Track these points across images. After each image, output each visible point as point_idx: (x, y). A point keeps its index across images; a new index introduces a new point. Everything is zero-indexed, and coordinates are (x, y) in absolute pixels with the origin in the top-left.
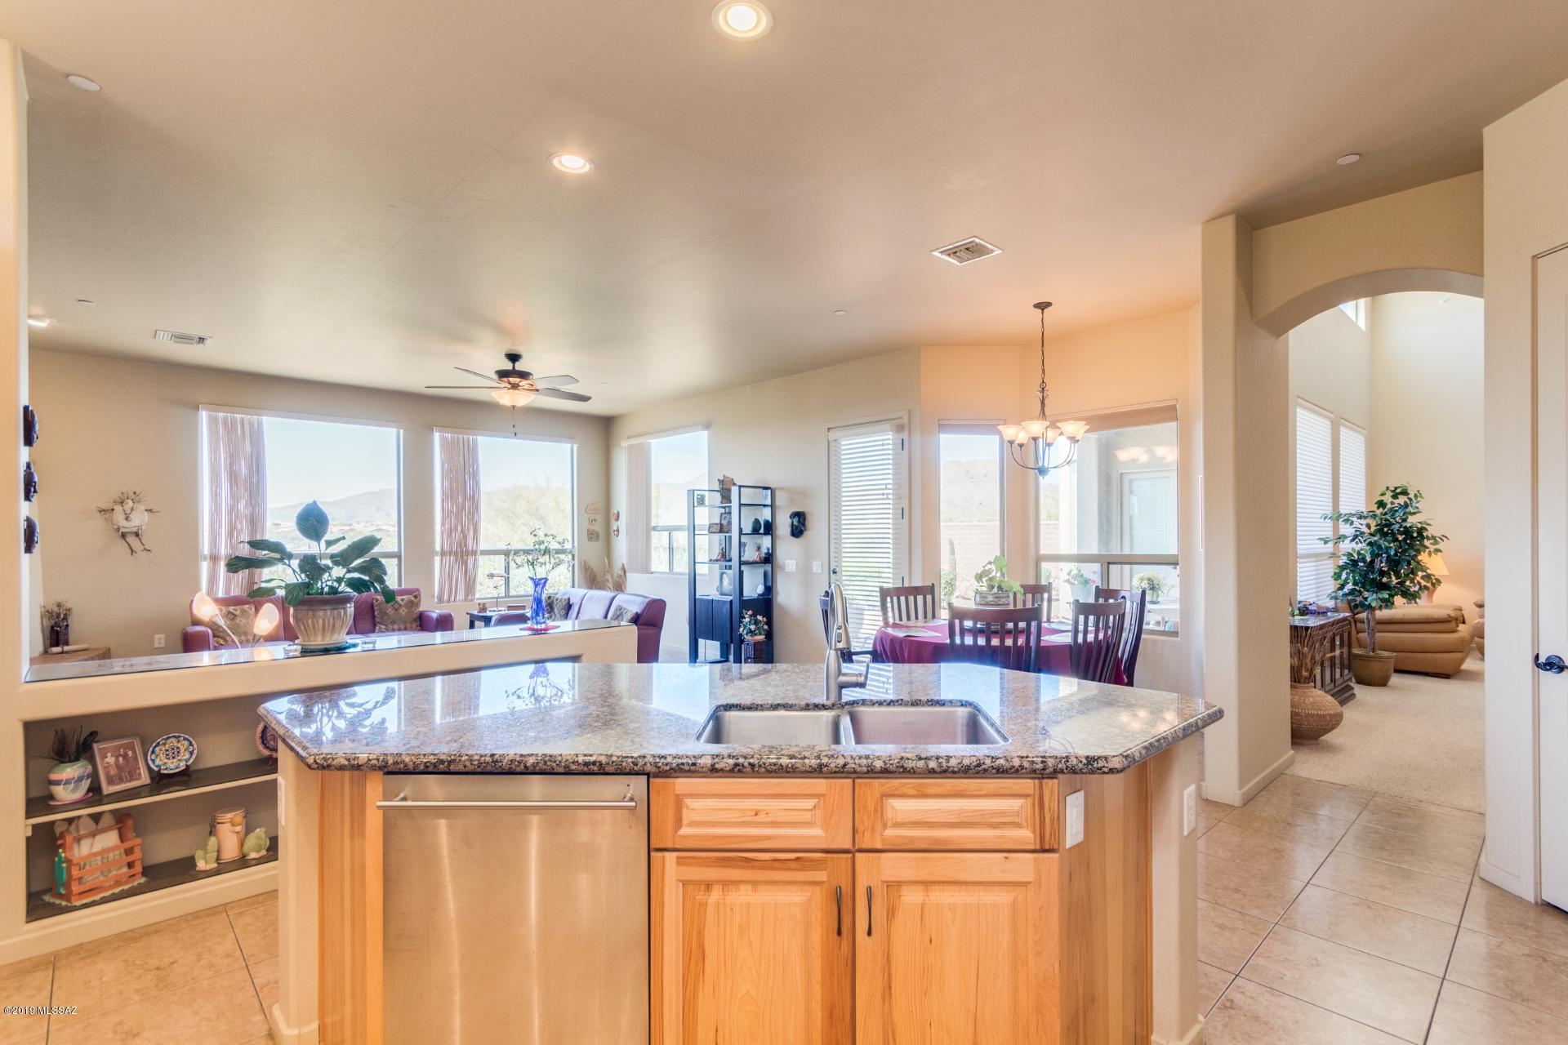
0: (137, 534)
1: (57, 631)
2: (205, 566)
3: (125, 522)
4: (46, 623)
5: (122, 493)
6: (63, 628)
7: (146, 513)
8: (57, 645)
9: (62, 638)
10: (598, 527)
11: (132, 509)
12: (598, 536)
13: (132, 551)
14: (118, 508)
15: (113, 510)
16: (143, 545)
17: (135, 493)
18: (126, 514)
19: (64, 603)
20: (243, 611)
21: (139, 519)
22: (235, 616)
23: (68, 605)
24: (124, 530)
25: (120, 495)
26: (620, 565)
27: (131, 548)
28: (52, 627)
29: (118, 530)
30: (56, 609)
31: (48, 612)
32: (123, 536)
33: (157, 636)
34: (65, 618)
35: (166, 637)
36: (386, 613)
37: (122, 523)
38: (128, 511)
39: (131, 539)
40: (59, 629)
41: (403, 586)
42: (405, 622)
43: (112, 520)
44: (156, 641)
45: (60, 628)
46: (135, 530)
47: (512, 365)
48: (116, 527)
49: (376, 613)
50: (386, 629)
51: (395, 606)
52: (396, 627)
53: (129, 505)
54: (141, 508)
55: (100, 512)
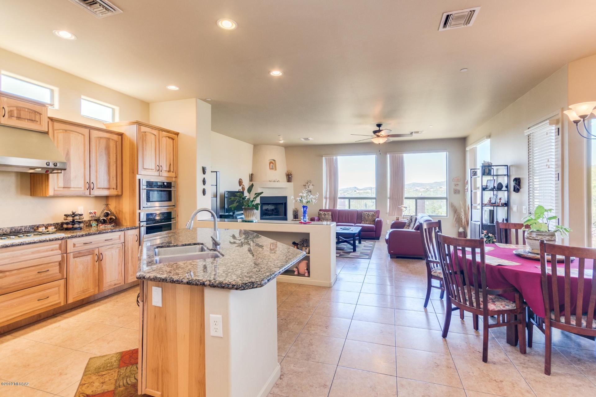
2: (324, 200)
3: (308, 188)
5: (308, 181)
9: (296, 217)
10: (459, 188)
12: (459, 192)
14: (307, 185)
17: (310, 181)
20: (328, 214)
21: (311, 187)
22: (326, 214)
31: (294, 210)
34: (297, 212)
43: (306, 188)
46: (310, 190)
47: (379, 128)
50: (364, 223)
51: (368, 216)
52: (367, 223)
53: (309, 183)
54: (311, 184)
55: (304, 186)
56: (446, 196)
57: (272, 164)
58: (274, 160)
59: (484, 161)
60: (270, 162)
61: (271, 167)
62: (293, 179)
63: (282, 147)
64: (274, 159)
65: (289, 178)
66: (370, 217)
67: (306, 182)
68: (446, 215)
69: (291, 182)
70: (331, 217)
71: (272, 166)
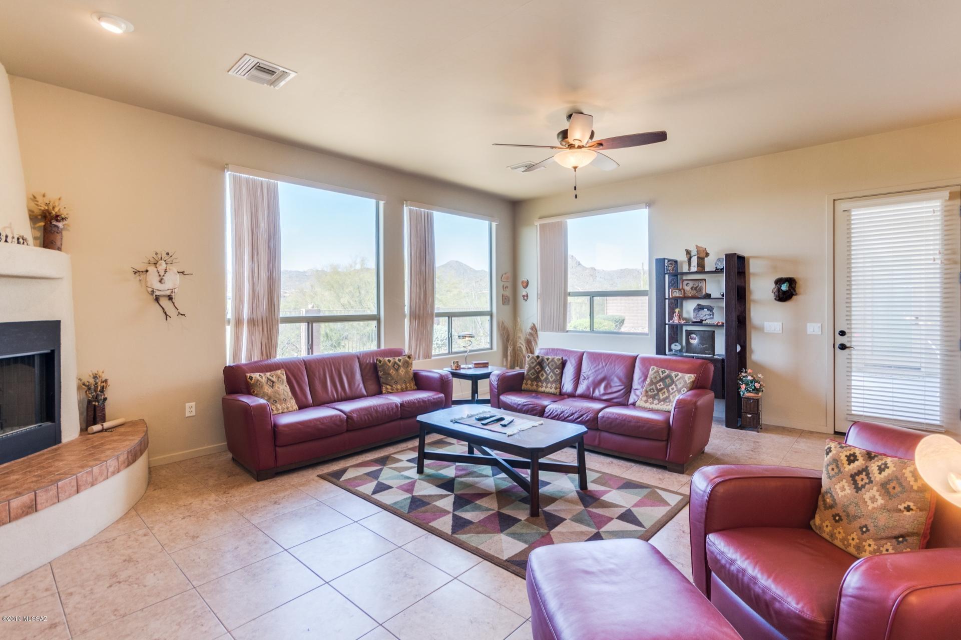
0: (170, 298)
1: (95, 405)
2: (229, 330)
3: (159, 284)
4: (83, 395)
5: (156, 254)
6: (101, 402)
7: (178, 274)
8: (95, 423)
9: (99, 414)
10: (508, 293)
11: (166, 271)
12: (509, 300)
13: (166, 315)
14: (152, 269)
15: (147, 271)
16: (178, 310)
17: (168, 254)
18: (160, 276)
19: (100, 374)
21: (172, 281)
23: (104, 377)
24: (157, 293)
25: (155, 256)
26: (530, 325)
27: (165, 313)
28: (89, 402)
29: (153, 292)
30: (92, 381)
31: (84, 384)
32: (157, 299)
33: (188, 405)
34: (102, 391)
35: (196, 404)
36: (389, 374)
37: (157, 285)
38: (162, 273)
39: (165, 302)
40: (97, 404)
41: (383, 347)
42: (405, 382)
43: (146, 282)
44: (187, 410)
45: (98, 402)
46: (168, 293)
48: (150, 290)
49: (380, 374)
50: (392, 389)
51: (395, 367)
52: (399, 387)
53: (162, 266)
54: (174, 269)
55: (135, 273)
56: (489, 309)
59: (697, 246)
62: (69, 235)
66: (402, 369)
68: (488, 346)
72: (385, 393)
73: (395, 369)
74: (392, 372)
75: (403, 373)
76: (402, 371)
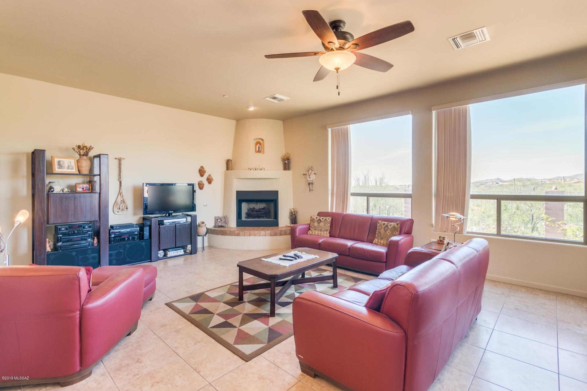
3: (309, 178)
5: (309, 167)
7: (314, 175)
11: (311, 174)
14: (307, 173)
17: (312, 167)
21: (312, 177)
27: (310, 189)
29: (308, 181)
32: (309, 184)
43: (306, 178)
46: (311, 182)
49: (377, 231)
50: (378, 242)
51: (385, 228)
52: (382, 242)
53: (310, 171)
54: (313, 172)
55: (304, 175)
57: (258, 145)
58: (263, 140)
60: (257, 142)
61: (257, 149)
62: (293, 164)
63: (276, 121)
64: (263, 138)
65: (287, 164)
66: (389, 231)
67: (307, 169)
69: (289, 169)
70: (329, 225)
71: (259, 148)
72: (374, 243)
73: (385, 230)
74: (382, 232)
75: (388, 234)
76: (389, 232)
